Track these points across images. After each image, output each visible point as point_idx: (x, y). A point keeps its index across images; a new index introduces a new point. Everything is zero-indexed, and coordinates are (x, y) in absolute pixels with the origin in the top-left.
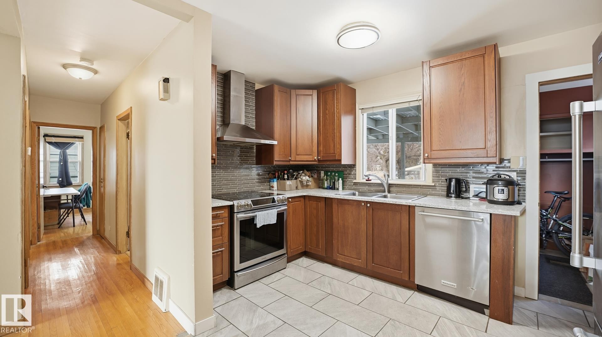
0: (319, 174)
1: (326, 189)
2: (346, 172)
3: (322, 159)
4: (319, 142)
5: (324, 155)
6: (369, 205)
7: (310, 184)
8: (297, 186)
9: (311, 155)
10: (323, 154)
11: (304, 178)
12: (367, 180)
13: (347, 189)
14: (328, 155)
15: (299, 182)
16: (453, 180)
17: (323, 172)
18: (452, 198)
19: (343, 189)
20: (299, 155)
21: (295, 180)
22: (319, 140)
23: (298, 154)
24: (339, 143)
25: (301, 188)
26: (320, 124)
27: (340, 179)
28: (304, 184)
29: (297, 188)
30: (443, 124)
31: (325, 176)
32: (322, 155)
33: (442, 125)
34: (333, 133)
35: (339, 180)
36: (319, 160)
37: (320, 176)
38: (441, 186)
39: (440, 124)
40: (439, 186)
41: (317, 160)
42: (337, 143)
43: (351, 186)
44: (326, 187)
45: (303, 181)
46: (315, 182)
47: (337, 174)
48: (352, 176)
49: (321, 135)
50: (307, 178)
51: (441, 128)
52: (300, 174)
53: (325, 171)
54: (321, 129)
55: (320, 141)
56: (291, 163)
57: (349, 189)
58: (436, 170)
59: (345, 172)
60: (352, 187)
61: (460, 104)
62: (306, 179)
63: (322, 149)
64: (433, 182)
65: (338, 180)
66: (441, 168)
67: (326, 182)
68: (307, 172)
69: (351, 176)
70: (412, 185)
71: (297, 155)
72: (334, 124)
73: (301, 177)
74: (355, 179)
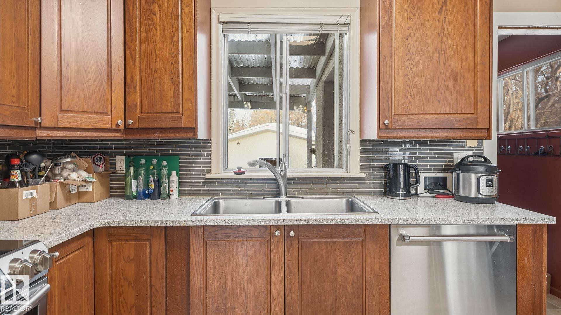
0: (111, 163)
1: (135, 198)
2: (186, 157)
3: (137, 126)
4: (128, 81)
5: (144, 115)
6: (292, 234)
7: (90, 189)
8: (53, 200)
9: (106, 114)
10: (141, 113)
11: (74, 175)
12: (236, 173)
13: (188, 195)
14: (158, 115)
15: (59, 187)
16: (401, 166)
17: (123, 157)
18: (398, 198)
19: (179, 195)
20: (67, 111)
21: (48, 184)
22: (128, 76)
23: (65, 108)
24: (190, 88)
25: (66, 205)
26: (132, 36)
27: (174, 173)
28: (74, 190)
29: (53, 206)
30: (412, 67)
31: (132, 169)
32: (139, 114)
33: (411, 69)
34: (172, 63)
35: (171, 175)
36: (127, 129)
37: (115, 168)
38: (374, 178)
39: (407, 67)
40: (370, 178)
41: (122, 127)
42: (186, 89)
43: (197, 187)
44: (134, 193)
45: (68, 185)
46: (102, 184)
47: (165, 163)
48: (201, 166)
49: (134, 65)
50: (84, 174)
51: (409, 73)
52: (61, 166)
53: (128, 156)
54: (135, 48)
55: (132, 78)
56: (41, 134)
57: (192, 195)
58: (366, 151)
59: (182, 157)
60: (201, 190)
61: (439, 35)
62: (80, 179)
63: (138, 100)
64: (362, 171)
65: (169, 175)
66: (374, 146)
67: (134, 182)
68: (81, 160)
69: (198, 165)
70: (325, 178)
71: (62, 111)
72: (175, 40)
73: (65, 174)
74: (209, 171)
